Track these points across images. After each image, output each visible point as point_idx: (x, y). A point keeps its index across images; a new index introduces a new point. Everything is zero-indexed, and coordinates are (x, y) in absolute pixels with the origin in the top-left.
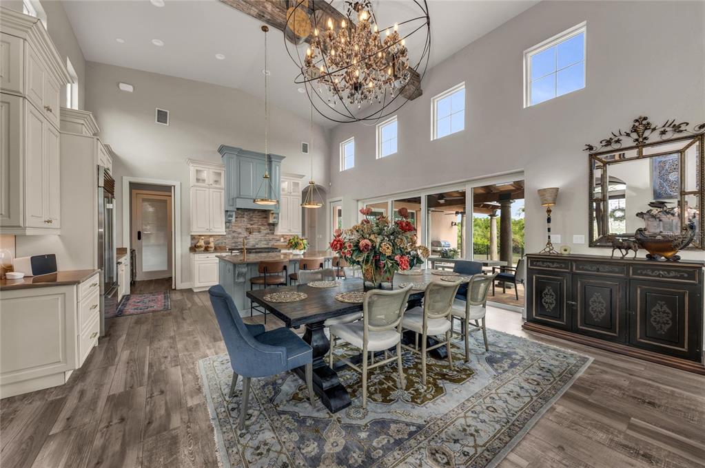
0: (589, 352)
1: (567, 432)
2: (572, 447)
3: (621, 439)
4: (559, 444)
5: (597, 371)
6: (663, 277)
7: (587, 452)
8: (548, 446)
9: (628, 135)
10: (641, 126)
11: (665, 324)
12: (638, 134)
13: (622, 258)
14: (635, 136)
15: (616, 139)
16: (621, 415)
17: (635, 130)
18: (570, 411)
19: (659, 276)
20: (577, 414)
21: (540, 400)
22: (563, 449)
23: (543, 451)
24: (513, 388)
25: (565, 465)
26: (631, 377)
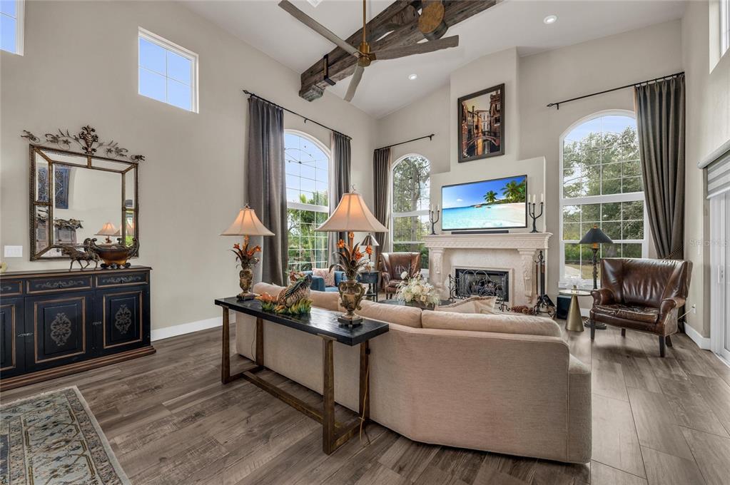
0: (61, 384)
1: (147, 447)
2: (166, 452)
3: (176, 420)
4: (158, 459)
5: (94, 393)
6: (125, 282)
7: (176, 444)
8: (155, 468)
9: (76, 139)
10: (88, 136)
11: (126, 324)
12: (87, 143)
13: (82, 270)
14: (83, 143)
15: (65, 139)
16: (154, 407)
17: (83, 136)
18: (128, 434)
19: (121, 282)
20: (134, 431)
21: (93, 450)
22: (163, 458)
23: (158, 475)
24: (50, 468)
25: (181, 464)
26: (123, 380)
